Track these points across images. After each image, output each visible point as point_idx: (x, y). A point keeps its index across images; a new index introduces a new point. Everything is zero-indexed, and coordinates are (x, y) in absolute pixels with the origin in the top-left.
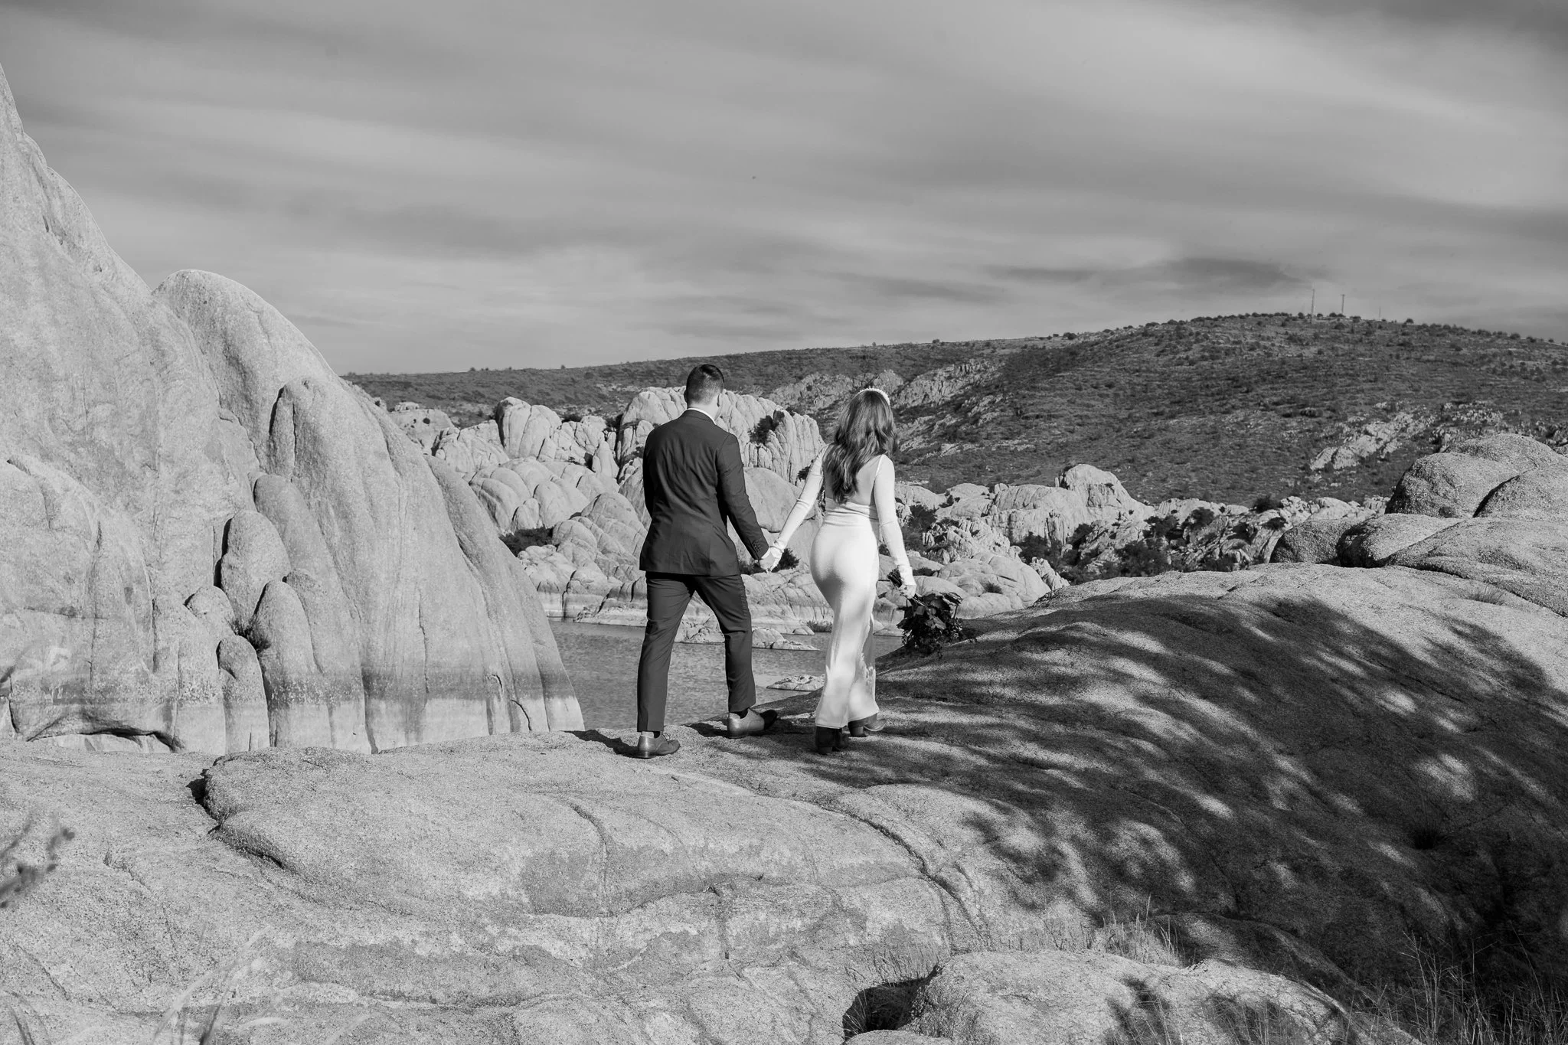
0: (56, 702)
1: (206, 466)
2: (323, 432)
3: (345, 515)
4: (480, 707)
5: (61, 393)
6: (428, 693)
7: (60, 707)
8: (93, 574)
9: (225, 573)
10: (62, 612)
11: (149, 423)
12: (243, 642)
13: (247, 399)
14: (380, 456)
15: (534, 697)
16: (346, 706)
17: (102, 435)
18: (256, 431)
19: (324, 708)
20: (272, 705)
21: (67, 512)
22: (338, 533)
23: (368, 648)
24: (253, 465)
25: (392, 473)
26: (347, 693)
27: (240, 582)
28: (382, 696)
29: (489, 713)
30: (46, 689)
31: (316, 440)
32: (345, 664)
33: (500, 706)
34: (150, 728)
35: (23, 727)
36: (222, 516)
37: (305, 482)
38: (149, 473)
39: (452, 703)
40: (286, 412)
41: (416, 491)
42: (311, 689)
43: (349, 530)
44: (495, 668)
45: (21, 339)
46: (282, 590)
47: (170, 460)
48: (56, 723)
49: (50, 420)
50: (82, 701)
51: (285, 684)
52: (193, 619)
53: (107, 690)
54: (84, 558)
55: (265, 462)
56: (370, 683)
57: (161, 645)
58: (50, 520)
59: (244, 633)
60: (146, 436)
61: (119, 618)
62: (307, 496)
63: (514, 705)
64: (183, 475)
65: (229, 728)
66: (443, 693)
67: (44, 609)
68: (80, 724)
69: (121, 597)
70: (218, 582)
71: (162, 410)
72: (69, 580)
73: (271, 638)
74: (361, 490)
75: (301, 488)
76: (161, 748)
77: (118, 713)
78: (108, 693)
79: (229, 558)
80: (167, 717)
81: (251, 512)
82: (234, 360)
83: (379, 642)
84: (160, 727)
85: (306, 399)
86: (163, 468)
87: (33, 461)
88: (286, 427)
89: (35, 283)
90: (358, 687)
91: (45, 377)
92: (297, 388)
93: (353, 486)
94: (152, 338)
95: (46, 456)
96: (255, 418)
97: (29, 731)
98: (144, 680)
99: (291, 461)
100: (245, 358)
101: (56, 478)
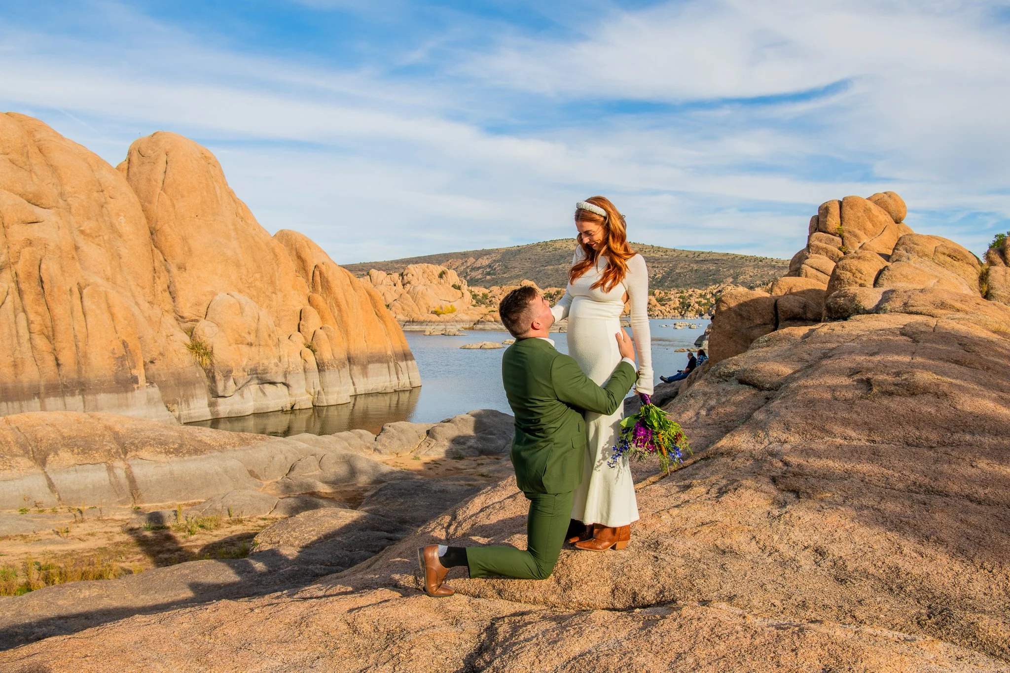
0: (248, 375)
1: (292, 292)
2: (330, 279)
3: (338, 306)
4: (385, 365)
5: (244, 271)
6: (369, 362)
7: (250, 376)
8: (257, 331)
9: (301, 327)
10: (248, 344)
11: (273, 279)
12: (309, 350)
13: (304, 269)
14: (348, 285)
15: (402, 361)
16: (344, 369)
17: (258, 284)
18: (308, 280)
19: (337, 370)
20: (319, 371)
21: (247, 309)
22: (337, 312)
23: (348, 348)
24: (308, 291)
25: (353, 291)
26: (344, 365)
27: (306, 330)
28: (354, 364)
29: (389, 367)
30: (245, 371)
31: (328, 282)
32: (342, 355)
33: (392, 365)
34: (280, 381)
35: (238, 384)
36: (299, 309)
37: (325, 296)
38: (274, 295)
39: (378, 365)
40: (317, 273)
41: (360, 296)
42: (332, 365)
43: (340, 310)
44: (389, 353)
45: (229, 253)
46: (320, 333)
47: (280, 290)
48: (249, 381)
49: (241, 279)
50: (257, 374)
51: (323, 363)
52: (291, 343)
53: (264, 370)
54: (254, 325)
55: (311, 289)
56: (350, 360)
57: (281, 353)
58: (242, 313)
59: (309, 347)
60: (272, 283)
61: (267, 345)
62: (326, 300)
63: (396, 364)
64: (285, 296)
65: (306, 379)
66: (373, 362)
67: (242, 343)
68: (257, 381)
69: (267, 337)
70: (299, 331)
71: (277, 274)
72: (249, 333)
73: (318, 348)
74: (343, 297)
75: (323, 297)
76: (284, 388)
77: (269, 377)
78: (265, 371)
79: (302, 322)
80: (285, 377)
81: (309, 307)
82: (299, 257)
83: (352, 347)
84: (284, 381)
85: (323, 268)
86: (278, 293)
87: (235, 293)
88: (318, 278)
89: (233, 233)
90: (347, 362)
91: (238, 265)
92: (320, 265)
93: (340, 296)
94: (273, 250)
95: (240, 291)
96: (307, 275)
97: (240, 386)
98: (277, 365)
99: (320, 289)
100: (303, 256)
101: (243, 299)
